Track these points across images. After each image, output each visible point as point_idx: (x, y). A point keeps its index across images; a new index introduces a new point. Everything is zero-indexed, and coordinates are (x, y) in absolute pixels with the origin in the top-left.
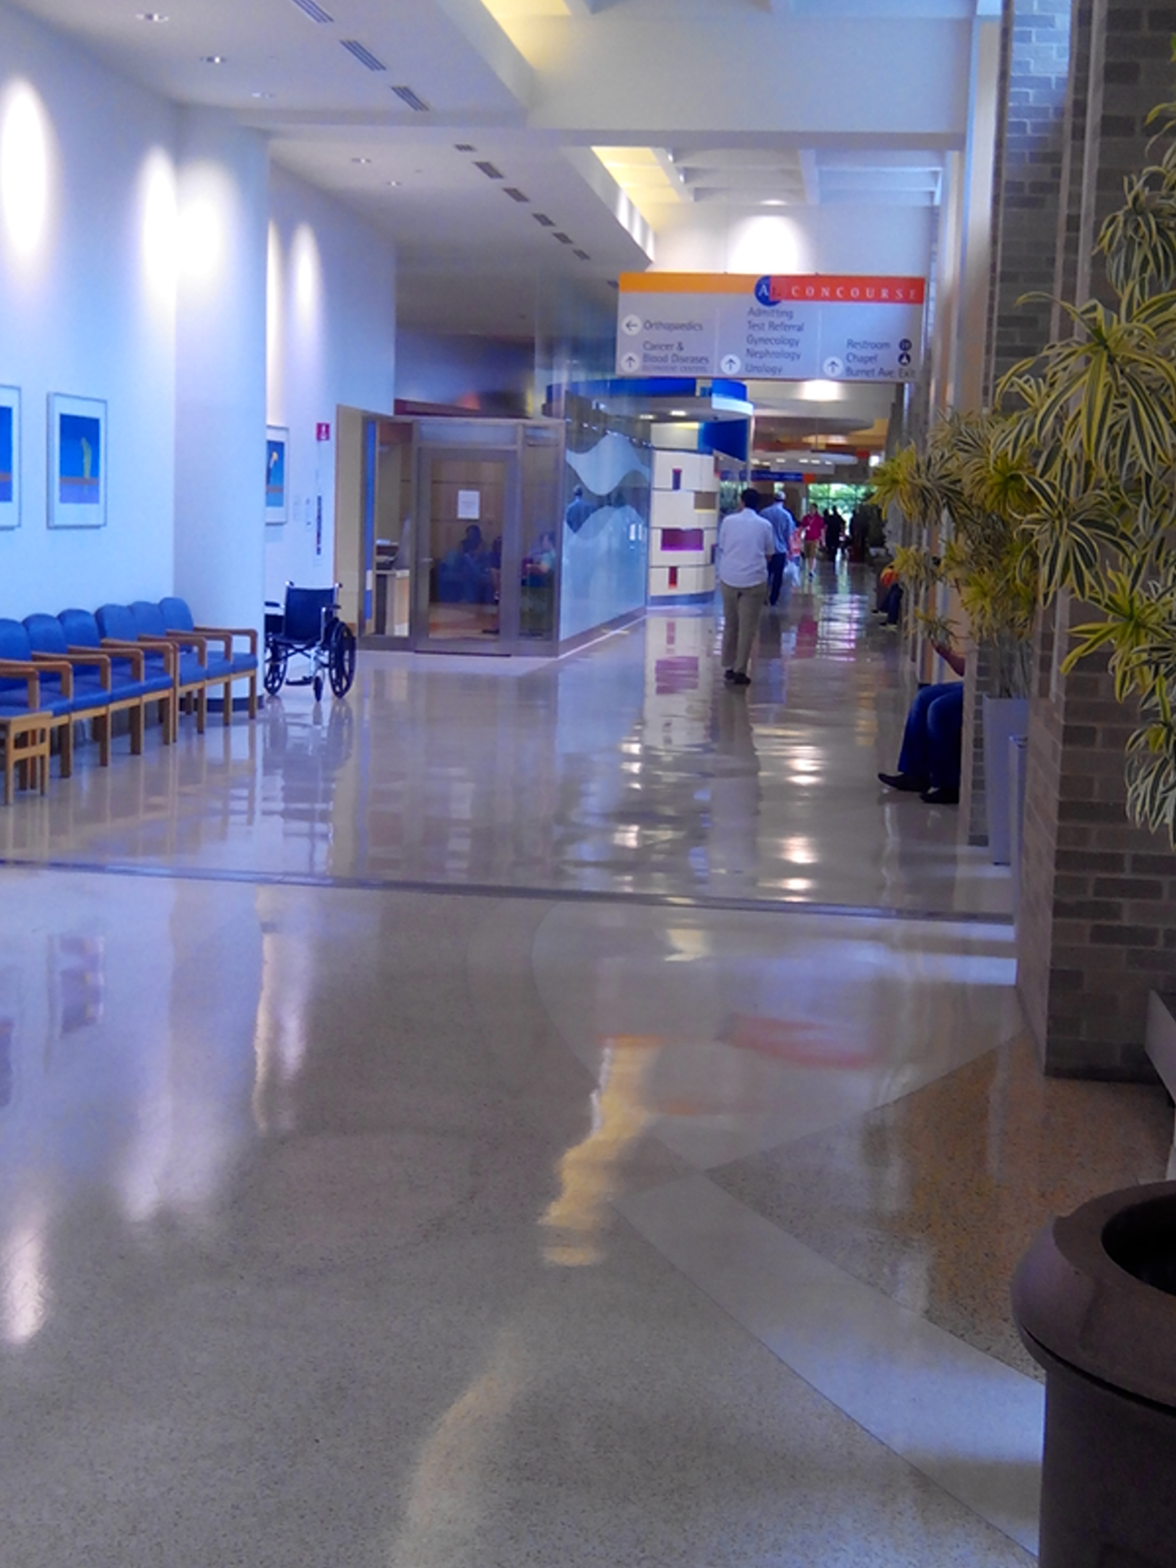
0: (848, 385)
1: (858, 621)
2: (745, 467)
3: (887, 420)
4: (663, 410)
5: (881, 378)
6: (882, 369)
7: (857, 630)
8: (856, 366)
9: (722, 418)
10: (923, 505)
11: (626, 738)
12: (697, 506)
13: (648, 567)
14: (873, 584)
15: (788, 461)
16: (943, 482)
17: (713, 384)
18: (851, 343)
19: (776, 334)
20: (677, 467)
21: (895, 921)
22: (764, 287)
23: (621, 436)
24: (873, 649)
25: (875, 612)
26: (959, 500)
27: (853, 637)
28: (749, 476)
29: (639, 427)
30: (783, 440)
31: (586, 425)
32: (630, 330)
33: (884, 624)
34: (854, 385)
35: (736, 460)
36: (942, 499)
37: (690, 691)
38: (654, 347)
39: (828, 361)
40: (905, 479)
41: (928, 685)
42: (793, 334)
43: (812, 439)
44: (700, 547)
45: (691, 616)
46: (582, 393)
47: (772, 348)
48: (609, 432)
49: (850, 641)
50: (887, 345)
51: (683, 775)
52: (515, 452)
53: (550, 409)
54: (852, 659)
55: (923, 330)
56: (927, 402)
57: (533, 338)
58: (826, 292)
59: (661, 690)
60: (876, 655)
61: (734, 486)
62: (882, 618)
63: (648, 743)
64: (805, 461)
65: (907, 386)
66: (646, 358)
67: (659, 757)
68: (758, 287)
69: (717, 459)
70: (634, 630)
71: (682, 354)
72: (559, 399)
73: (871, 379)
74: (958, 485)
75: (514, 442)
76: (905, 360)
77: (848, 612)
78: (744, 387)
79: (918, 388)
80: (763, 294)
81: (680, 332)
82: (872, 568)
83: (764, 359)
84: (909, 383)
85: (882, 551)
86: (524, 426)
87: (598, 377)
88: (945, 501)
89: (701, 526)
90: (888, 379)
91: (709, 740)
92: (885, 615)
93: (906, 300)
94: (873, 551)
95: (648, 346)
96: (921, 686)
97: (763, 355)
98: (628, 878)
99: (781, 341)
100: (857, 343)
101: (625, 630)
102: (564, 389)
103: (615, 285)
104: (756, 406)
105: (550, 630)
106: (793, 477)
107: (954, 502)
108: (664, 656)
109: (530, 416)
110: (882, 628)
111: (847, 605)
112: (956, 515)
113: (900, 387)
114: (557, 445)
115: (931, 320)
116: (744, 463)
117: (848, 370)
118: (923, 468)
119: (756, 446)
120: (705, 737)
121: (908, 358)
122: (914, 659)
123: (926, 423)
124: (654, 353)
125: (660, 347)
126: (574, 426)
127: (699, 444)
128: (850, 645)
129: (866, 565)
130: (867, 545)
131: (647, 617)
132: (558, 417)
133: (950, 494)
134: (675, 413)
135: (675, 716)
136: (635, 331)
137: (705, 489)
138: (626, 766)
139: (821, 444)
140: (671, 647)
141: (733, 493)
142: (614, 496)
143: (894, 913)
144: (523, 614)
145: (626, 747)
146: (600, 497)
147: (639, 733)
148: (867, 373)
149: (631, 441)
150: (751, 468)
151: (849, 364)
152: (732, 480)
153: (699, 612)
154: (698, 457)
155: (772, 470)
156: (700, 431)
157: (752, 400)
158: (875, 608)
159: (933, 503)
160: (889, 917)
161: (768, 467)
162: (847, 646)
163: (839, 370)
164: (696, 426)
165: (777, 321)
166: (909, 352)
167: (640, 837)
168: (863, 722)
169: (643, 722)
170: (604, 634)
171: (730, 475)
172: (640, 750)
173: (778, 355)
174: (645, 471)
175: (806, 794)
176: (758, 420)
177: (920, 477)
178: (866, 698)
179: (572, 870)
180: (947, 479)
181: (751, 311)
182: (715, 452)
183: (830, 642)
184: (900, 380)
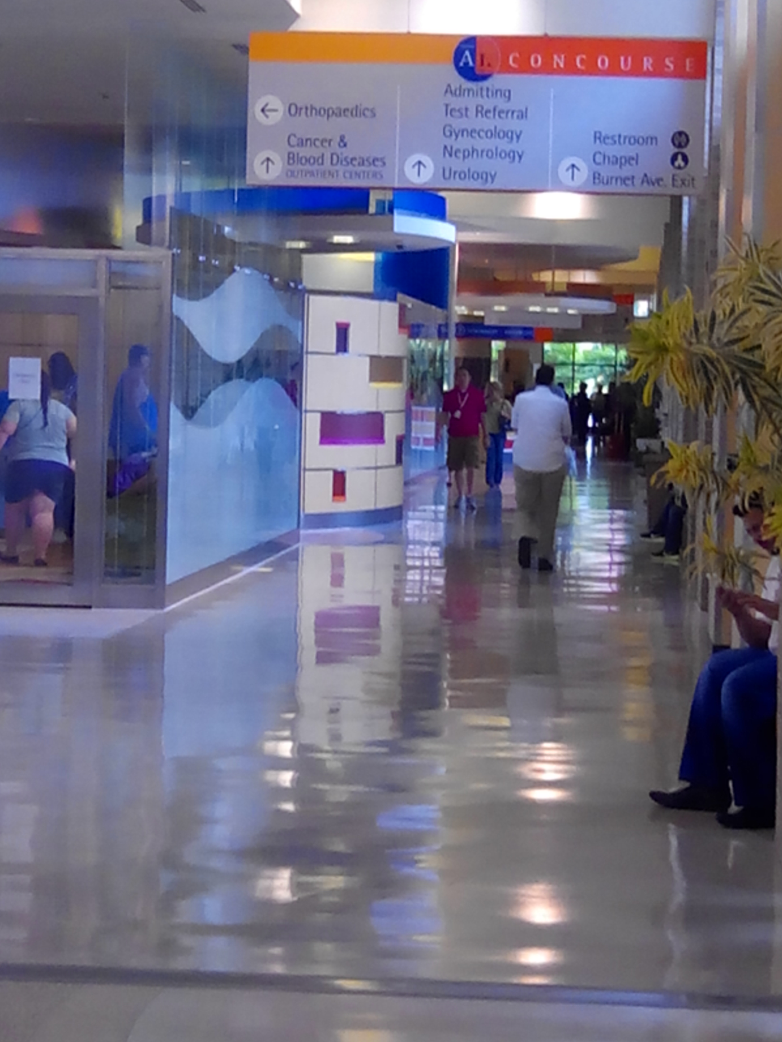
0: (595, 197)
1: (622, 550)
2: (447, 318)
3: (659, 250)
4: (321, 234)
5: (646, 188)
6: (646, 175)
7: (620, 564)
8: (607, 171)
9: (409, 246)
10: (705, 383)
11: (270, 733)
12: (373, 378)
13: (301, 469)
14: (642, 494)
15: (511, 310)
16: (735, 347)
17: (394, 195)
18: (598, 137)
19: (488, 123)
20: (343, 319)
21: (685, 1011)
22: (467, 53)
23: (256, 272)
24: (645, 593)
25: (647, 536)
26: (757, 375)
27: (614, 574)
28: (452, 330)
29: (285, 259)
30: (501, 276)
31: (201, 258)
32: (267, 116)
33: (660, 554)
34: (606, 197)
35: (433, 307)
36: (733, 374)
37: (365, 659)
38: (302, 143)
39: (567, 162)
40: (676, 344)
41: (728, 647)
42: (513, 124)
43: (546, 276)
44: (379, 438)
45: (366, 544)
46: (195, 210)
47: (482, 144)
48: (237, 268)
49: (610, 580)
50: (653, 139)
51: (360, 788)
52: (95, 299)
53: (149, 233)
54: (614, 608)
55: (707, 117)
56: (715, 224)
57: (122, 127)
58: (559, 61)
59: (322, 659)
60: (650, 601)
61: (430, 345)
62: (659, 544)
63: (306, 740)
64: (538, 309)
65: (686, 199)
66: (291, 158)
67: (323, 761)
68: (458, 54)
69: (402, 308)
70: (279, 565)
71: (348, 153)
72: (162, 218)
73: (631, 190)
74: (757, 352)
75: (94, 285)
76: (680, 162)
77: (608, 536)
78: (443, 200)
79: (702, 202)
80: (466, 64)
81: (341, 120)
82: (641, 470)
83: (469, 161)
84: (690, 196)
85: (654, 444)
86: (109, 260)
87: (220, 185)
88: (738, 376)
89: (381, 409)
90: (656, 189)
91: (398, 735)
92: (661, 540)
93: (679, 73)
94: (641, 444)
95: (293, 141)
96: (717, 649)
97: (468, 154)
98: (277, 951)
99: (494, 134)
100: (607, 137)
101: (265, 566)
102: (170, 202)
103: (243, 49)
104: (460, 227)
105: (152, 567)
106: (520, 332)
107: (752, 379)
108: (327, 605)
109: (118, 245)
110: (657, 559)
111: (606, 526)
112: (755, 397)
113: (676, 202)
114: (158, 288)
115: (718, 102)
116: (445, 312)
117: (596, 177)
118: (703, 329)
119: (462, 286)
120: (391, 729)
121: (685, 159)
122: (705, 608)
123: (715, 253)
124: (305, 152)
125: (313, 142)
126: (187, 259)
127: (375, 285)
128: (610, 587)
129: (631, 464)
130: (633, 434)
131: (300, 545)
132: (160, 244)
133: (744, 367)
134: (338, 239)
135: (344, 698)
136: (274, 118)
137: (385, 352)
138: (270, 776)
139: (561, 283)
140: (338, 591)
141: (426, 357)
142: (247, 364)
143: (683, 998)
144: (109, 543)
145: (269, 746)
146: (227, 366)
147: (291, 724)
148: (623, 181)
149: (271, 280)
150: (455, 320)
151: (598, 168)
152: (427, 337)
153: (381, 537)
154: (375, 303)
155: (487, 322)
156: (376, 263)
157: (455, 219)
158: (646, 531)
159: (720, 380)
160: (676, 1006)
161: (482, 318)
162: (606, 588)
163: (583, 175)
164: (370, 257)
165: (488, 104)
166: (685, 150)
167: (296, 886)
168: (632, 706)
169: (296, 708)
170: (236, 572)
171: (423, 330)
172: (292, 751)
173: (490, 154)
174: (293, 325)
175: (544, 817)
176: (465, 247)
177: (699, 341)
178: (636, 668)
179: (187, 941)
180: (741, 345)
181: (448, 90)
182: (400, 296)
183: (581, 582)
184: (676, 191)
